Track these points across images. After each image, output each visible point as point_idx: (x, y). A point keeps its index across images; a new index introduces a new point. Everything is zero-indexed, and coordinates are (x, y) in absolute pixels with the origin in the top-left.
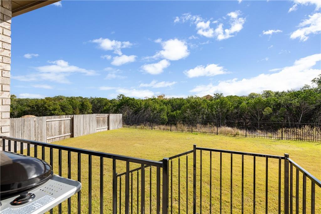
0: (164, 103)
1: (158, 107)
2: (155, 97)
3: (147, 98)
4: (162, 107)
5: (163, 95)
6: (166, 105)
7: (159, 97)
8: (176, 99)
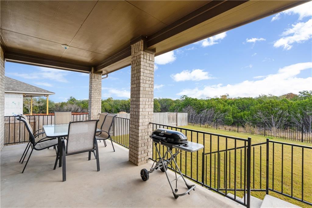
0: (229, 104)
1: (222, 107)
2: (217, 97)
3: (209, 98)
4: (226, 107)
5: (226, 95)
6: (231, 106)
7: (222, 96)
8: (243, 98)
